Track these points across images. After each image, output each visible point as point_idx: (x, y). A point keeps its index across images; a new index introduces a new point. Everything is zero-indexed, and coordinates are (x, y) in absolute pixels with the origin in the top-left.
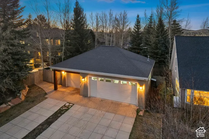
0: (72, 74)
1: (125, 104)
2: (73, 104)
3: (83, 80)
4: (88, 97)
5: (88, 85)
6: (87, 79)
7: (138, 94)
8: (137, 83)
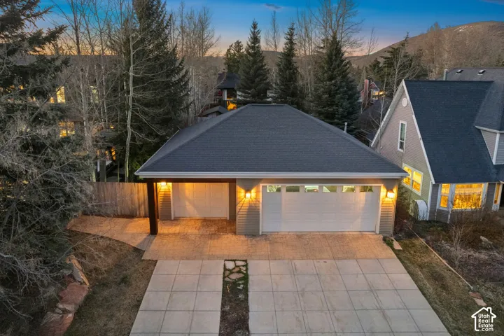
0: (188, 185)
1: (351, 233)
2: (243, 261)
3: (248, 195)
4: (259, 236)
5: (261, 208)
6: (257, 192)
7: (380, 208)
8: (382, 185)
